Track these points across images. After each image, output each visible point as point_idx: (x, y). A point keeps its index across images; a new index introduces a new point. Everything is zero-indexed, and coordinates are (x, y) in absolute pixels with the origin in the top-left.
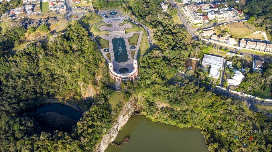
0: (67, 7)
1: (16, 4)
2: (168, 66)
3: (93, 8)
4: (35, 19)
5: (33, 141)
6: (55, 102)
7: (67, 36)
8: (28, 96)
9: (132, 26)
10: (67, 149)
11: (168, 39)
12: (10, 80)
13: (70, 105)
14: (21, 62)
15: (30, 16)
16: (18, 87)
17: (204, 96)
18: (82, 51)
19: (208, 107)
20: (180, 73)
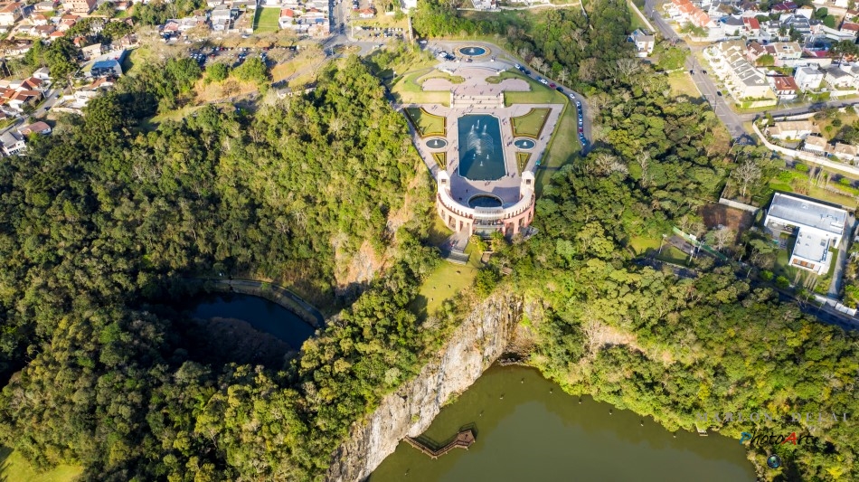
0: (332, 23)
1: (186, 7)
2: (641, 204)
3: (411, 32)
4: (232, 48)
5: (152, 383)
6: (248, 289)
7: (318, 95)
8: (167, 258)
9: (528, 86)
10: (255, 414)
11: (649, 129)
12: (122, 203)
13: (292, 305)
14: (167, 152)
15: (219, 38)
16: (144, 224)
17: (768, 316)
18: (357, 140)
19: (782, 361)
20: (681, 238)
